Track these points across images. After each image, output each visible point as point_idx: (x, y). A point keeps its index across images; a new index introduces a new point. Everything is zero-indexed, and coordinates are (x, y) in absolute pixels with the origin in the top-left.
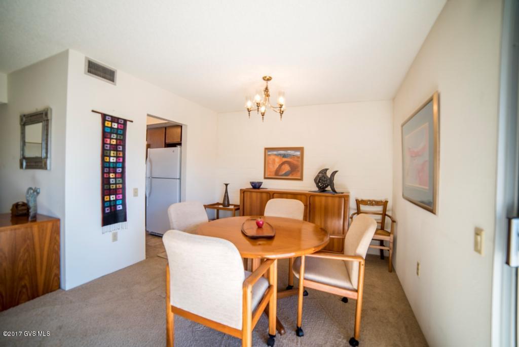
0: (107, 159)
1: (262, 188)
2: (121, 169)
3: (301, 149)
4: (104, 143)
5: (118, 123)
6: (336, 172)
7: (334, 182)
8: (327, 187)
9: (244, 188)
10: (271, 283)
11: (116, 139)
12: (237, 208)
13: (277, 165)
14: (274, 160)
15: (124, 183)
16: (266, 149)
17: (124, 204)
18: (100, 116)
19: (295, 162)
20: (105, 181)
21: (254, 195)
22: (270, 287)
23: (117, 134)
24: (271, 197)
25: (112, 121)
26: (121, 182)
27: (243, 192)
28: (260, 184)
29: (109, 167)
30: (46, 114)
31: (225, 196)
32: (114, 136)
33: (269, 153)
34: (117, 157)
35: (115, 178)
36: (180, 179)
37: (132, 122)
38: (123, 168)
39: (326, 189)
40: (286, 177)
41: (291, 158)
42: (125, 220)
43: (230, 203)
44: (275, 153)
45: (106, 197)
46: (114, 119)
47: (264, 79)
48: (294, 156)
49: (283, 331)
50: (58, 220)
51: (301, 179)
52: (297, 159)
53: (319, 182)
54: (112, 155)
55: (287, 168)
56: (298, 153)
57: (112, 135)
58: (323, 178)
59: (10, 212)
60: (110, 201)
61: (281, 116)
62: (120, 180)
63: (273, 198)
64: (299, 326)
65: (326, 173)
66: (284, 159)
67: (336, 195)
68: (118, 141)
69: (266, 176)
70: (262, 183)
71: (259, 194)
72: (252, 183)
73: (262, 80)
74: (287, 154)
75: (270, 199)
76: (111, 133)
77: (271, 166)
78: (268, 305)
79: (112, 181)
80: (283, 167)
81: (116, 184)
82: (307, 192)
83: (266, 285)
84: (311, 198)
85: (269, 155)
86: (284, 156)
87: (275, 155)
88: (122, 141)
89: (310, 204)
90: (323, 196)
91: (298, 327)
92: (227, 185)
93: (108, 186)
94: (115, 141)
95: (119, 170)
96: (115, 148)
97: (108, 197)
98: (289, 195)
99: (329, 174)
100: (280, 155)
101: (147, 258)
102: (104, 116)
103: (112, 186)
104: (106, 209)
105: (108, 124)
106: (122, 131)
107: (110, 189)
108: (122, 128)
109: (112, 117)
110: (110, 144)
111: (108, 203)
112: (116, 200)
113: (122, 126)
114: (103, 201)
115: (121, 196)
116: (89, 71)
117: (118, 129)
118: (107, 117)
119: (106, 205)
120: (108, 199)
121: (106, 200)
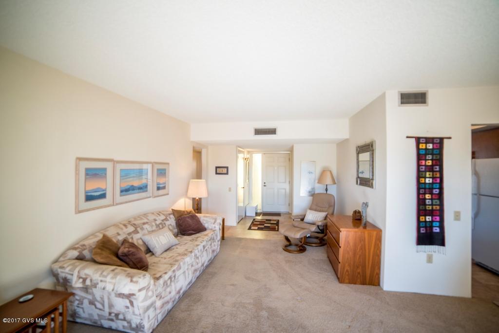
0: (422, 180)
2: (438, 190)
4: (419, 165)
5: (433, 143)
11: (432, 160)
15: (441, 205)
17: (442, 227)
18: (414, 139)
20: (421, 202)
23: (433, 154)
25: (426, 143)
26: (438, 203)
29: (425, 189)
30: (372, 146)
32: (429, 157)
34: (433, 178)
35: (432, 199)
37: (450, 138)
38: (441, 188)
42: (443, 245)
45: (421, 217)
46: (428, 140)
50: (380, 230)
54: (428, 176)
59: (352, 215)
60: (426, 222)
68: (434, 162)
76: (426, 155)
79: (428, 202)
81: (432, 205)
88: (439, 161)
93: (423, 207)
94: (430, 161)
95: (436, 191)
96: (430, 169)
97: (424, 217)
102: (418, 140)
103: (427, 206)
104: (422, 229)
105: (422, 146)
106: (438, 151)
107: (425, 210)
108: (438, 147)
109: (426, 138)
110: (425, 165)
111: (424, 223)
112: (432, 222)
113: (438, 145)
114: (419, 221)
115: (438, 218)
116: (402, 103)
117: (433, 149)
118: (421, 140)
119: (421, 225)
120: (424, 220)
121: (421, 220)
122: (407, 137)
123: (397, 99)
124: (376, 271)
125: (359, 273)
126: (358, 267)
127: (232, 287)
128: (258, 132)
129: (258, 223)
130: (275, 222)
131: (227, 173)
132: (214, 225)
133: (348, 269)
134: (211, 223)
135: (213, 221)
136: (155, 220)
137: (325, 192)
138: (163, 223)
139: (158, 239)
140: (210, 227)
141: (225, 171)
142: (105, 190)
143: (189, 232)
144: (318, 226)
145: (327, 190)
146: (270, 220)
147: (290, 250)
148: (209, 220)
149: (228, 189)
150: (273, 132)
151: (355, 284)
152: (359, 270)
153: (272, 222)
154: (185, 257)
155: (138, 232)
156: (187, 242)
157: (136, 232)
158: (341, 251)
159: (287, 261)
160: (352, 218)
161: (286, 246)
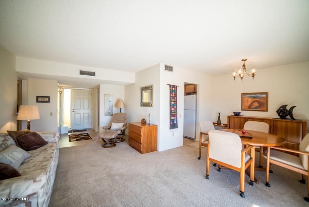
0: (171, 103)
1: (240, 116)
3: (267, 94)
4: (170, 96)
5: (175, 88)
6: (294, 107)
7: (293, 113)
8: (287, 115)
9: (230, 115)
10: (252, 156)
11: (174, 94)
12: (226, 126)
13: (249, 103)
14: (248, 100)
15: (176, 112)
16: (242, 94)
17: (177, 121)
18: (169, 85)
19: (262, 101)
20: (171, 111)
21: (236, 119)
22: (251, 158)
23: (174, 92)
24: (247, 120)
25: (173, 87)
27: (229, 117)
28: (239, 113)
29: (172, 106)
30: (152, 87)
31: (218, 119)
32: (173, 93)
33: (244, 96)
34: (174, 102)
35: (174, 110)
36: (196, 110)
37: (179, 86)
38: (176, 106)
39: (287, 117)
40: (256, 109)
41: (259, 99)
42: (177, 128)
43: (221, 123)
44: (248, 96)
45: (171, 118)
46: (174, 86)
47: (242, 60)
48: (261, 97)
49: (257, 182)
50: (157, 126)
51: (267, 111)
52: (264, 99)
53: (280, 113)
54: (173, 101)
55: (256, 104)
56: (264, 96)
58: (284, 111)
59: (141, 122)
61: (253, 78)
62: (175, 111)
63: (248, 121)
64: (268, 181)
65: (286, 107)
66: (254, 100)
67: (294, 121)
69: (243, 109)
70: (240, 112)
71: (239, 119)
72: (234, 113)
73: (242, 61)
74: (257, 97)
75: (246, 122)
76: (173, 92)
77: (246, 103)
78: (250, 166)
79: (173, 111)
80: (254, 104)
81: (174, 112)
82: (271, 118)
83: (248, 157)
84: (274, 122)
85: (245, 97)
86: (254, 97)
87: (248, 97)
88: (176, 95)
89: (273, 125)
90: (283, 121)
91: (266, 182)
92: (219, 113)
93: (172, 113)
94: (174, 95)
95: (175, 107)
96: (174, 98)
98: (258, 120)
99: (288, 108)
100: (252, 97)
101: (183, 145)
102: (170, 85)
104: (171, 123)
105: (171, 89)
106: (176, 91)
107: (172, 115)
110: (172, 96)
112: (174, 119)
115: (176, 117)
116: (166, 69)
117: (174, 90)
119: (171, 121)
122: (167, 84)
123: (164, 68)
124: (156, 144)
125: (150, 147)
126: (149, 144)
127: (86, 173)
128: (82, 73)
129: (74, 137)
130: (86, 135)
131: (49, 102)
132: (54, 139)
133: (146, 146)
134: (51, 138)
135: (53, 136)
137: (120, 112)
138: (4, 143)
139: (12, 155)
140: (51, 141)
141: (46, 100)
143: (34, 147)
144: (121, 131)
145: (120, 111)
146: (82, 134)
147: (108, 147)
148: (48, 136)
149: (50, 114)
150: (93, 74)
151: (148, 152)
152: (150, 146)
153: (84, 135)
154: (49, 161)
156: (38, 153)
158: (142, 138)
159: (110, 152)
160: (141, 123)
161: (104, 145)
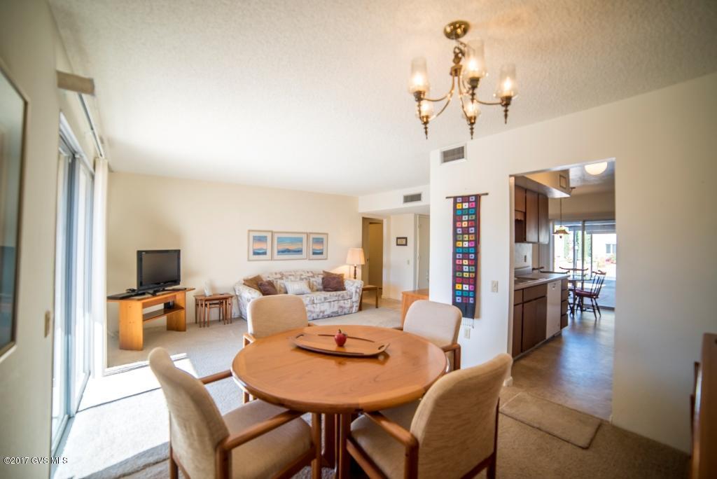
0: (459, 244)
2: (473, 255)
4: (455, 228)
5: (469, 202)
11: (468, 221)
15: (476, 272)
17: (476, 298)
18: (452, 200)
20: (457, 268)
23: (468, 214)
25: (463, 202)
26: (474, 270)
29: (462, 253)
32: (466, 218)
34: (469, 241)
35: (469, 265)
37: (487, 194)
38: (476, 253)
45: (457, 285)
54: (465, 239)
57: (464, 217)
60: (462, 290)
62: (473, 268)
68: (470, 223)
76: (462, 215)
79: (466, 269)
81: (469, 272)
88: (476, 223)
93: (461, 273)
94: (466, 223)
96: (466, 231)
97: (460, 285)
102: (456, 200)
103: (465, 274)
104: (457, 298)
105: (459, 206)
106: (473, 210)
107: (463, 277)
108: (474, 206)
109: (462, 197)
110: (462, 227)
111: (460, 292)
112: (469, 291)
113: (474, 203)
114: (454, 289)
115: (473, 287)
116: (443, 161)
117: (469, 208)
118: (458, 199)
119: (457, 293)
120: (460, 288)
121: (457, 288)
122: (447, 198)
131: (406, 245)
136: (302, 275)
141: (404, 242)
142: (266, 250)
149: (407, 262)
155: (283, 279)
157: (281, 278)
